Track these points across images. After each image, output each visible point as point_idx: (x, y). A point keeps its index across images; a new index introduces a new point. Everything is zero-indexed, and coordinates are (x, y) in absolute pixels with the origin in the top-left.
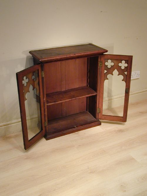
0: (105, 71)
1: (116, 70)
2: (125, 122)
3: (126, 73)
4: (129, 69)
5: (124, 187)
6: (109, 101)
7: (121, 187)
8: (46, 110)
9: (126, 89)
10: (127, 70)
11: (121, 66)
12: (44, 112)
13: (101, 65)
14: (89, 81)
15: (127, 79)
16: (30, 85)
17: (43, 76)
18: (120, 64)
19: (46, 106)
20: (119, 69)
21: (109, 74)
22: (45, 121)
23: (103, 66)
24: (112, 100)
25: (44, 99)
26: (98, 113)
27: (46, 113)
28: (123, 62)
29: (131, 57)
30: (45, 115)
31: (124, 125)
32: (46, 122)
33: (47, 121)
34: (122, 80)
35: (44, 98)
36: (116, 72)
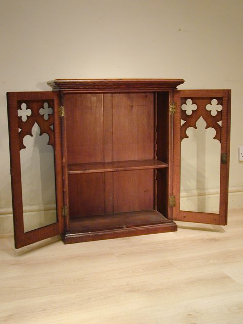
0: (183, 122)
1: (201, 118)
2: (224, 225)
3: (220, 123)
4: (225, 114)
5: (193, 317)
6: (200, 197)
7: (188, 316)
8: (67, 182)
9: (222, 154)
10: (222, 116)
11: (211, 111)
12: (63, 187)
13: (174, 110)
14: (156, 149)
15: (223, 136)
16: (34, 123)
17: (63, 115)
18: (208, 107)
19: (67, 175)
20: (207, 115)
21: (188, 127)
22: (64, 204)
23: (179, 111)
24: (206, 196)
25: (62, 159)
26: (172, 207)
27: (66, 189)
28: (214, 101)
29: (228, 93)
30: (63, 192)
31: (222, 232)
32: (66, 207)
33: (68, 205)
34: (214, 138)
35: (64, 158)
36: (201, 122)
